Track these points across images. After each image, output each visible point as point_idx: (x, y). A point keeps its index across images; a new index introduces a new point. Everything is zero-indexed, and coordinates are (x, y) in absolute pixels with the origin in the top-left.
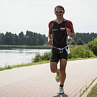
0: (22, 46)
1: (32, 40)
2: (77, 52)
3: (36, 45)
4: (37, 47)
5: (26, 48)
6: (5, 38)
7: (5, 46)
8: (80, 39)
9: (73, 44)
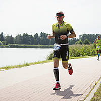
0: (37, 45)
1: (45, 41)
2: (85, 51)
3: (49, 45)
4: (49, 46)
5: (40, 47)
6: (22, 39)
7: (22, 45)
8: (87, 39)
9: (81, 43)
